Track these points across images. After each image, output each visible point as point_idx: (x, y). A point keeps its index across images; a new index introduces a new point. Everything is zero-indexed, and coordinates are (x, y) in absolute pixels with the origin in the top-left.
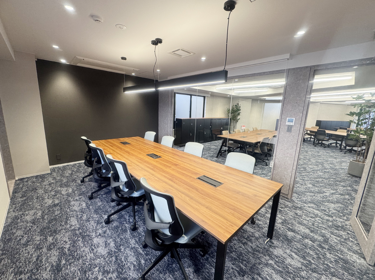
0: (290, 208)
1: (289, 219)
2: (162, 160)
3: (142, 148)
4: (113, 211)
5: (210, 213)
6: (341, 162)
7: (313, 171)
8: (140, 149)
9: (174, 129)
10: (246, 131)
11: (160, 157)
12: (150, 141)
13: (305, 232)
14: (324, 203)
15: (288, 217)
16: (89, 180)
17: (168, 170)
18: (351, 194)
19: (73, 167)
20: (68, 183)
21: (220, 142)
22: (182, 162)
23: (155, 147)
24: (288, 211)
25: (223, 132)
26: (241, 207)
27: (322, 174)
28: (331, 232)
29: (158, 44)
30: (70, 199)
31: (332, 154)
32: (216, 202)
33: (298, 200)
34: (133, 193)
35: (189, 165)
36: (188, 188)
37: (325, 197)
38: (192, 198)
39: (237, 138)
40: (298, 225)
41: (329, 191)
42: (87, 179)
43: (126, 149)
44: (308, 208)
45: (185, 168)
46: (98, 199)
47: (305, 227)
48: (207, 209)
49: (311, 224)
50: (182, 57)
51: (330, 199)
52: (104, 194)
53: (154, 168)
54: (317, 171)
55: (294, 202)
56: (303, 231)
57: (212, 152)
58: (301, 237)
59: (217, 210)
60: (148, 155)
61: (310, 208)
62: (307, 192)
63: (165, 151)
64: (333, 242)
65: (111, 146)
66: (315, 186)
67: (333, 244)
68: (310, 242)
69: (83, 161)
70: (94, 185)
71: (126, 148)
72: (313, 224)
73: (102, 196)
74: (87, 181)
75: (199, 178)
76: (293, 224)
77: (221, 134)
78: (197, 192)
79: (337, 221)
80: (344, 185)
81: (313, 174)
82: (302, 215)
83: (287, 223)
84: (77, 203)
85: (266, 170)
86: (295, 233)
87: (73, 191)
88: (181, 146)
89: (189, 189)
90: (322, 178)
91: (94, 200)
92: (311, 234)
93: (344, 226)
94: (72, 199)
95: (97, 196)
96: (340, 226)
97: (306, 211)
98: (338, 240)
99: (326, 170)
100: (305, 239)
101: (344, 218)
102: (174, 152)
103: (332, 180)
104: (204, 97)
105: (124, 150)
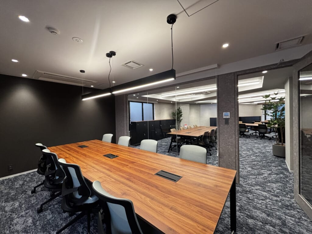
0: (241, 193)
1: (244, 205)
2: (118, 159)
3: (99, 150)
4: (64, 225)
5: (176, 215)
6: (265, 147)
7: (247, 156)
8: (98, 151)
9: (129, 131)
10: (189, 128)
11: (117, 156)
12: (108, 143)
13: (263, 217)
14: (267, 184)
15: (243, 203)
16: (41, 189)
17: (125, 169)
18: (283, 173)
19: (26, 177)
20: (16, 196)
21: (169, 139)
22: (139, 159)
23: (112, 147)
24: (240, 196)
25: (171, 130)
26: (207, 201)
27: (255, 158)
28: (284, 213)
29: (112, 57)
30: (14, 215)
31: (255, 141)
32: (180, 200)
33: (245, 183)
34: (87, 199)
35: (145, 161)
36: (148, 186)
37: (265, 178)
38: (152, 198)
39: (184, 134)
40: (254, 210)
41: (266, 172)
42: (39, 189)
43: (82, 152)
44: (256, 191)
45: (142, 165)
46: (49, 211)
47: (261, 211)
48: (171, 210)
49: (264, 207)
50: (134, 69)
51: (270, 179)
52: (57, 204)
53: (111, 168)
54: (250, 155)
55: (243, 186)
56: (261, 215)
57: (163, 148)
58: (261, 224)
59: (183, 210)
60: (105, 156)
61: (257, 190)
62: (250, 176)
63: (121, 150)
64: (290, 223)
65: (69, 150)
66: (253, 169)
67: (291, 226)
68: (271, 228)
69: (36, 170)
70: (46, 195)
71: (84, 151)
72: (267, 207)
73: (54, 207)
74: (39, 190)
75: (157, 174)
76: (249, 210)
77: (170, 132)
78: (157, 190)
79: (284, 200)
80: (275, 165)
81: (248, 159)
82: (254, 199)
83: (244, 210)
84: (21, 220)
85: (211, 159)
86: (254, 219)
87: (20, 206)
88: (136, 146)
89: (149, 188)
90: (256, 161)
91: (44, 213)
92: (268, 218)
93: (292, 205)
94: (16, 216)
95: (48, 207)
96: (288, 205)
97: (255, 193)
98: (294, 221)
99: (256, 155)
100: (266, 226)
101: (288, 196)
102: (131, 150)
103: (264, 162)
104: (153, 104)
105: (81, 153)
